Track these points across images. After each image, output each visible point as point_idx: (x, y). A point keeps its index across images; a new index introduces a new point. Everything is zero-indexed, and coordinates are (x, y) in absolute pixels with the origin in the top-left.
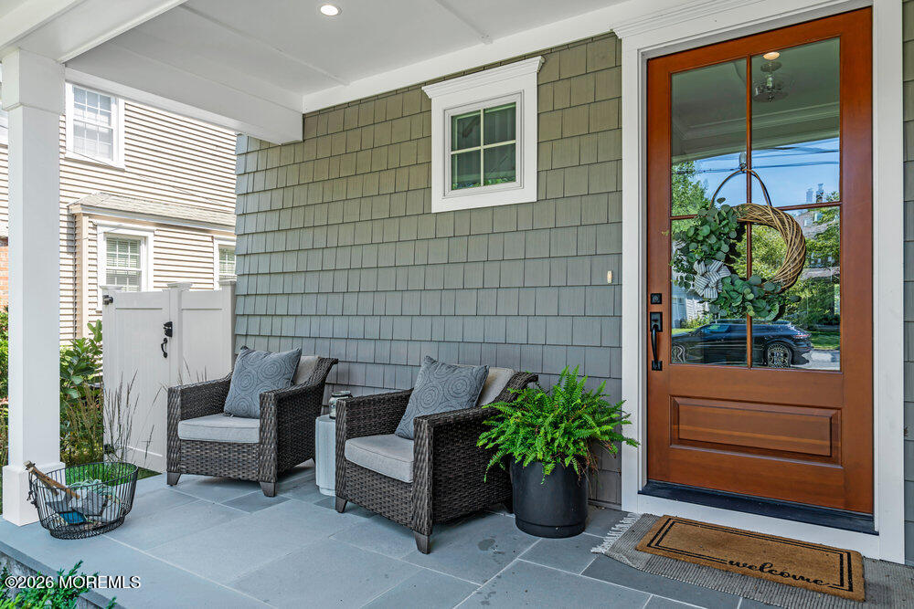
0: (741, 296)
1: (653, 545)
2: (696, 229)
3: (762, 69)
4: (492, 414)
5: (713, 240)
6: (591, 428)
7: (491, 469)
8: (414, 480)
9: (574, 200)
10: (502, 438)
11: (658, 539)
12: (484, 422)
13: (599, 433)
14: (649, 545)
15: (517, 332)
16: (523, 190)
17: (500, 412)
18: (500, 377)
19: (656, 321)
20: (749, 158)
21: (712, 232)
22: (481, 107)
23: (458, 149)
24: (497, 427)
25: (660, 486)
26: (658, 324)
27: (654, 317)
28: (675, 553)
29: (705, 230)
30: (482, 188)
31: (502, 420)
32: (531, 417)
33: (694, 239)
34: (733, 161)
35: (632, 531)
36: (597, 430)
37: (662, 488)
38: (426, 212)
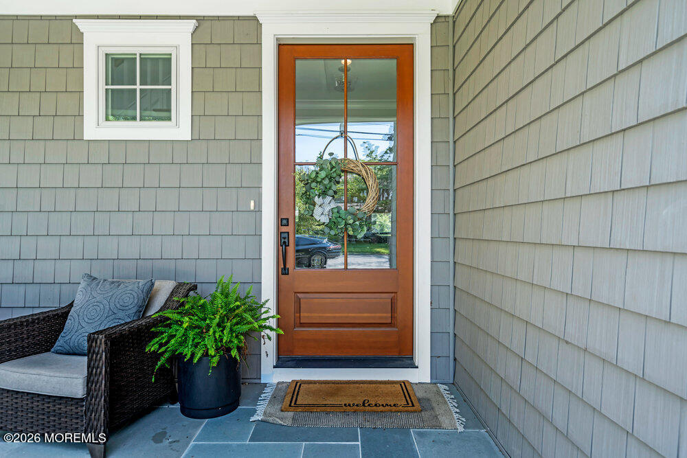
0: (344, 221)
1: (293, 404)
2: (317, 173)
3: (339, 69)
4: (161, 321)
5: (326, 182)
6: (251, 323)
7: (159, 369)
8: (88, 394)
9: (223, 142)
10: (173, 341)
11: (294, 399)
12: (153, 329)
13: (257, 326)
14: (290, 406)
15: (172, 249)
16: (179, 128)
17: (168, 319)
18: (164, 289)
19: (285, 238)
20: (346, 127)
21: (327, 176)
22: (138, 51)
23: (112, 85)
24: (165, 332)
25: (288, 359)
26: (286, 240)
27: (283, 235)
28: (309, 408)
29: (323, 174)
30: (138, 123)
31: (169, 326)
32: (197, 320)
33: (314, 180)
34: (337, 127)
35: (274, 397)
36: (256, 325)
37: (289, 361)
38: (77, 137)
